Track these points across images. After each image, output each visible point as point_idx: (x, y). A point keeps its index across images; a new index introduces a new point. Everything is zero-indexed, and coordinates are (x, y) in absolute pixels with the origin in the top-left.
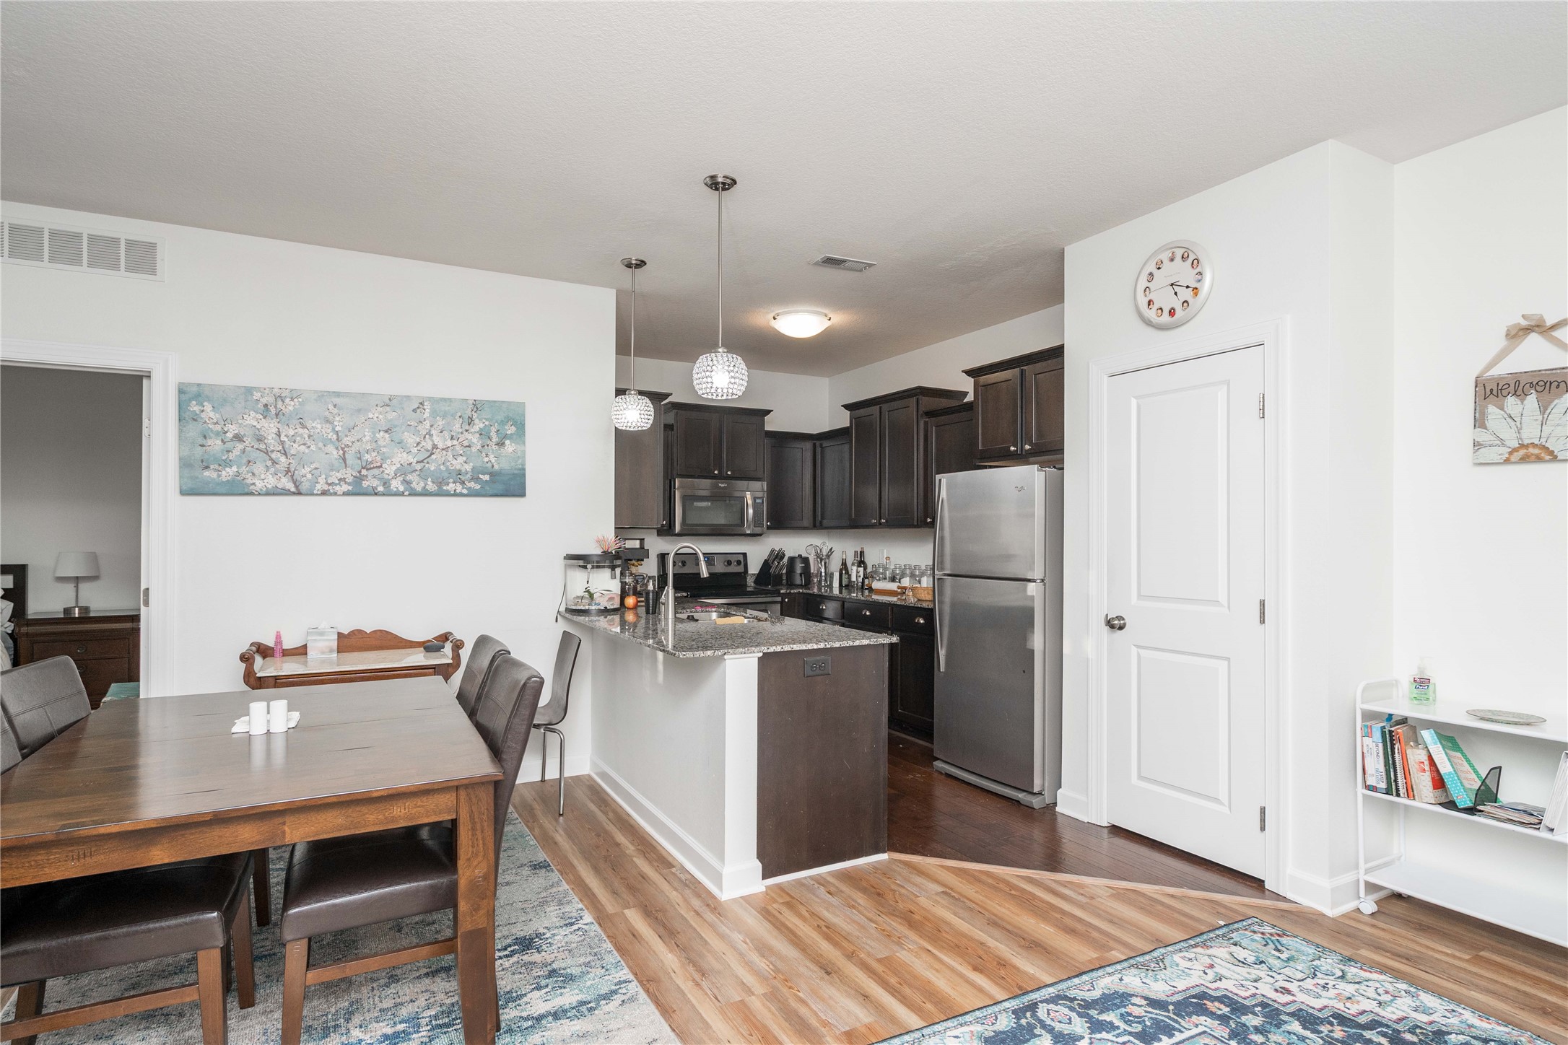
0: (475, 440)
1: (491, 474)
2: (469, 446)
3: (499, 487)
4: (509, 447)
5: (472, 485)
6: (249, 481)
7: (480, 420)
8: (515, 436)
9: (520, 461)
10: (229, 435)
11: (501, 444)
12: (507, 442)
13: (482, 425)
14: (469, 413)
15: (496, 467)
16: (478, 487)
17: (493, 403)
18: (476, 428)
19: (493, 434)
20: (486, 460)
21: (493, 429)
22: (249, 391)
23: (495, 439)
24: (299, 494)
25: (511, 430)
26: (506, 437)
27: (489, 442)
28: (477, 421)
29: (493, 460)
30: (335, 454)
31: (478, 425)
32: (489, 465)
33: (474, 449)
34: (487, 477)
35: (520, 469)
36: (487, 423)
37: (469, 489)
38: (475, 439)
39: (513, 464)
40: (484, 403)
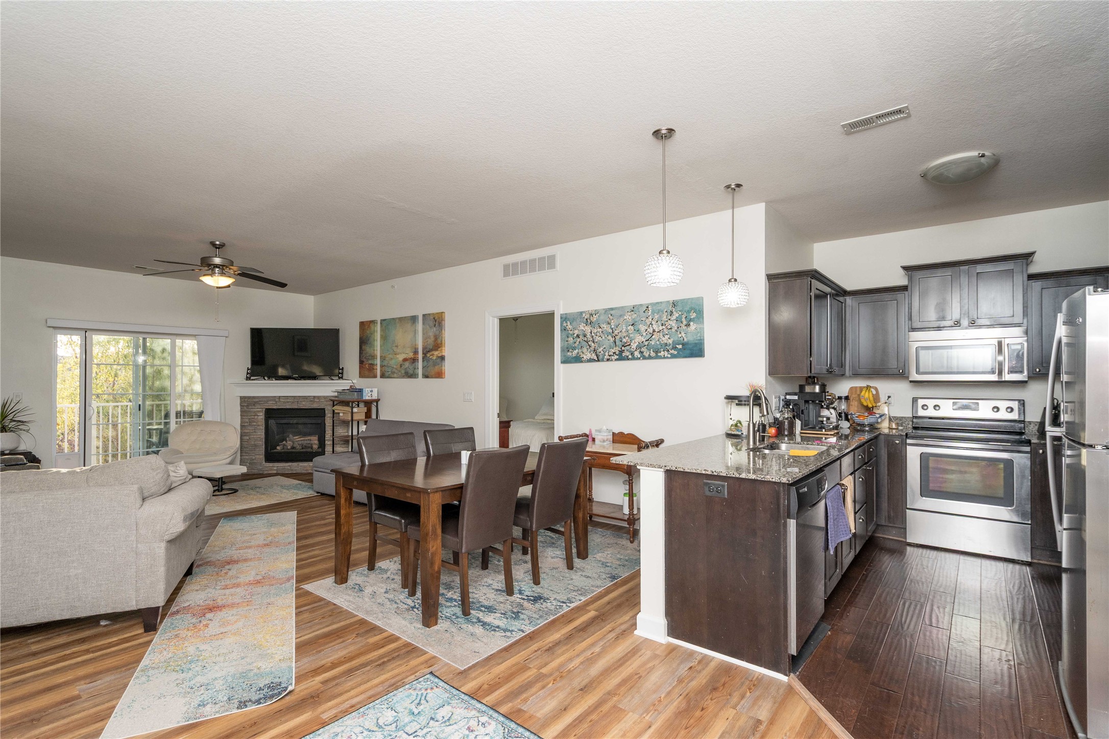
0: (674, 325)
1: (683, 344)
2: (671, 329)
3: (687, 352)
4: (693, 326)
5: (673, 351)
6: (582, 356)
7: (677, 312)
8: (696, 319)
9: (699, 335)
10: (575, 335)
11: (688, 325)
12: (692, 323)
13: (677, 315)
14: (670, 308)
15: (685, 340)
16: (676, 353)
17: (683, 301)
18: (674, 317)
19: (683, 319)
20: (680, 336)
21: (684, 316)
22: (581, 313)
23: (685, 323)
24: (598, 361)
25: (693, 315)
26: (690, 320)
27: (681, 325)
28: (675, 313)
29: (684, 335)
30: (612, 340)
31: (676, 315)
32: (682, 339)
33: (673, 330)
34: (680, 347)
35: (699, 340)
36: (680, 313)
37: (671, 354)
38: (673, 324)
39: (695, 337)
40: (678, 301)
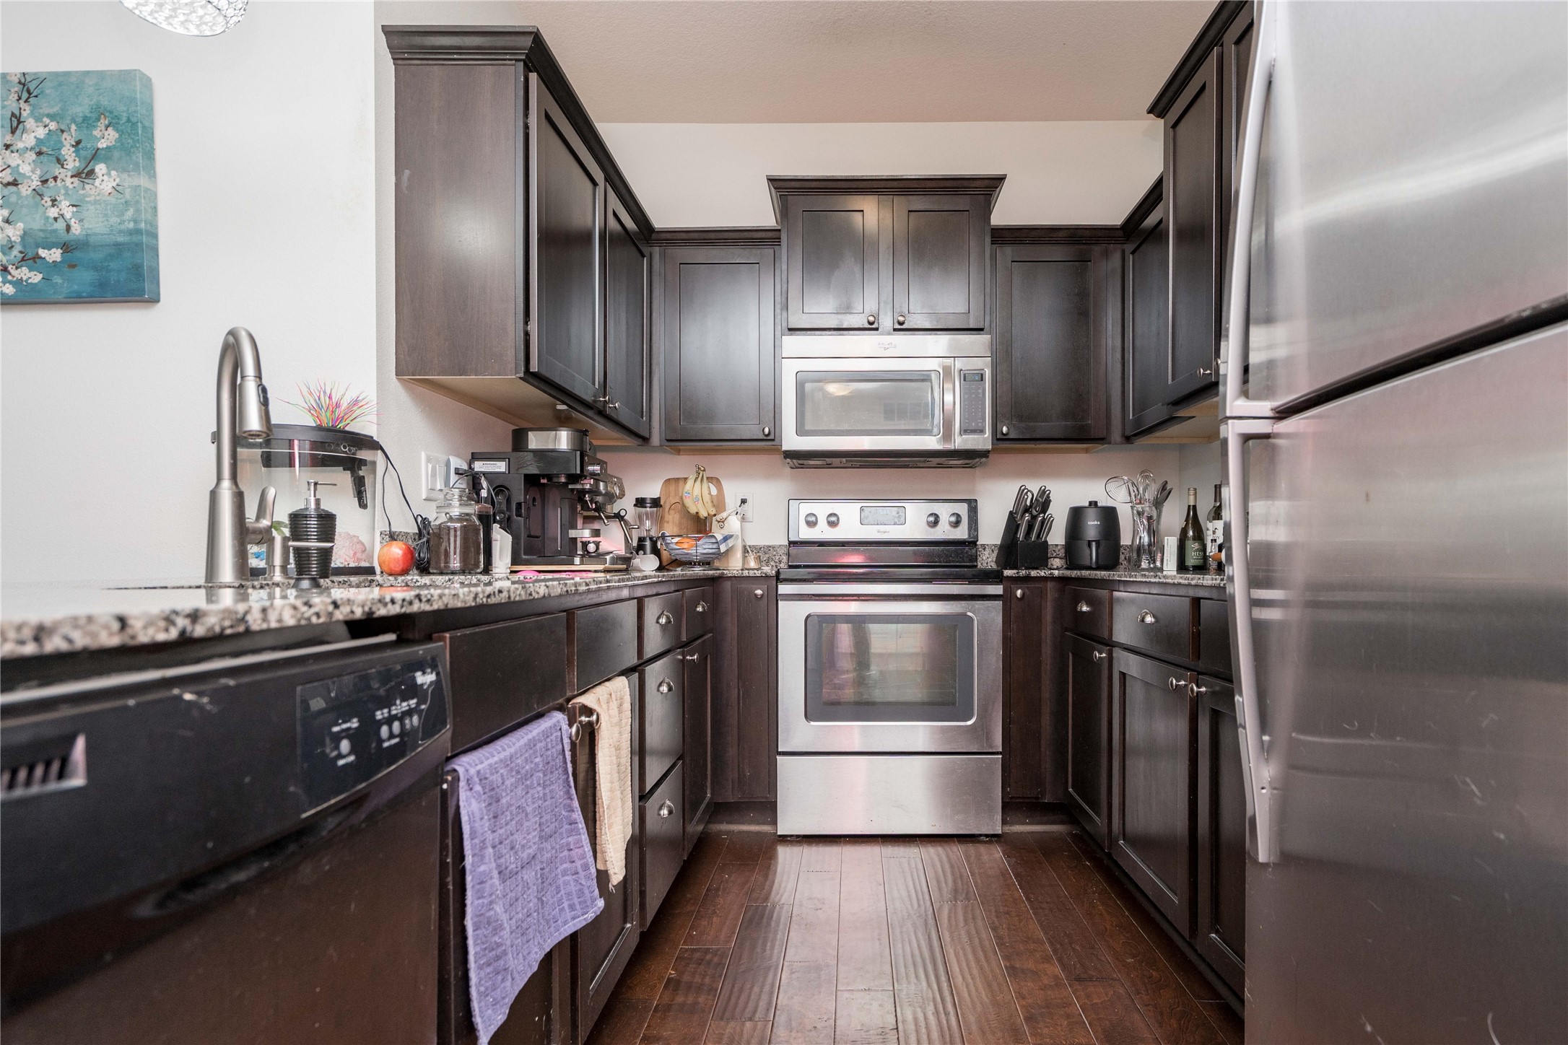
0: (25, 169)
1: (66, 247)
2: (15, 183)
3: (84, 278)
4: (105, 179)
5: (24, 273)
7: (38, 119)
8: (116, 154)
9: (130, 213)
11: (85, 174)
12: (100, 168)
13: (41, 133)
14: (12, 105)
15: (76, 229)
16: (36, 278)
17: (62, 79)
18: (28, 140)
19: (67, 152)
20: (53, 212)
21: (68, 140)
23: (72, 163)
25: (107, 138)
26: (96, 155)
27: (57, 170)
28: (30, 123)
29: (68, 212)
31: (35, 132)
32: (60, 225)
33: (25, 190)
34: (54, 255)
35: (130, 232)
36: (53, 126)
37: (18, 283)
38: (26, 166)
39: (114, 220)
40: (41, 79)
